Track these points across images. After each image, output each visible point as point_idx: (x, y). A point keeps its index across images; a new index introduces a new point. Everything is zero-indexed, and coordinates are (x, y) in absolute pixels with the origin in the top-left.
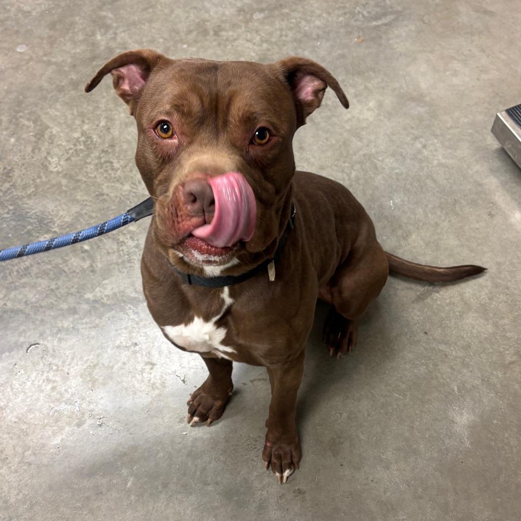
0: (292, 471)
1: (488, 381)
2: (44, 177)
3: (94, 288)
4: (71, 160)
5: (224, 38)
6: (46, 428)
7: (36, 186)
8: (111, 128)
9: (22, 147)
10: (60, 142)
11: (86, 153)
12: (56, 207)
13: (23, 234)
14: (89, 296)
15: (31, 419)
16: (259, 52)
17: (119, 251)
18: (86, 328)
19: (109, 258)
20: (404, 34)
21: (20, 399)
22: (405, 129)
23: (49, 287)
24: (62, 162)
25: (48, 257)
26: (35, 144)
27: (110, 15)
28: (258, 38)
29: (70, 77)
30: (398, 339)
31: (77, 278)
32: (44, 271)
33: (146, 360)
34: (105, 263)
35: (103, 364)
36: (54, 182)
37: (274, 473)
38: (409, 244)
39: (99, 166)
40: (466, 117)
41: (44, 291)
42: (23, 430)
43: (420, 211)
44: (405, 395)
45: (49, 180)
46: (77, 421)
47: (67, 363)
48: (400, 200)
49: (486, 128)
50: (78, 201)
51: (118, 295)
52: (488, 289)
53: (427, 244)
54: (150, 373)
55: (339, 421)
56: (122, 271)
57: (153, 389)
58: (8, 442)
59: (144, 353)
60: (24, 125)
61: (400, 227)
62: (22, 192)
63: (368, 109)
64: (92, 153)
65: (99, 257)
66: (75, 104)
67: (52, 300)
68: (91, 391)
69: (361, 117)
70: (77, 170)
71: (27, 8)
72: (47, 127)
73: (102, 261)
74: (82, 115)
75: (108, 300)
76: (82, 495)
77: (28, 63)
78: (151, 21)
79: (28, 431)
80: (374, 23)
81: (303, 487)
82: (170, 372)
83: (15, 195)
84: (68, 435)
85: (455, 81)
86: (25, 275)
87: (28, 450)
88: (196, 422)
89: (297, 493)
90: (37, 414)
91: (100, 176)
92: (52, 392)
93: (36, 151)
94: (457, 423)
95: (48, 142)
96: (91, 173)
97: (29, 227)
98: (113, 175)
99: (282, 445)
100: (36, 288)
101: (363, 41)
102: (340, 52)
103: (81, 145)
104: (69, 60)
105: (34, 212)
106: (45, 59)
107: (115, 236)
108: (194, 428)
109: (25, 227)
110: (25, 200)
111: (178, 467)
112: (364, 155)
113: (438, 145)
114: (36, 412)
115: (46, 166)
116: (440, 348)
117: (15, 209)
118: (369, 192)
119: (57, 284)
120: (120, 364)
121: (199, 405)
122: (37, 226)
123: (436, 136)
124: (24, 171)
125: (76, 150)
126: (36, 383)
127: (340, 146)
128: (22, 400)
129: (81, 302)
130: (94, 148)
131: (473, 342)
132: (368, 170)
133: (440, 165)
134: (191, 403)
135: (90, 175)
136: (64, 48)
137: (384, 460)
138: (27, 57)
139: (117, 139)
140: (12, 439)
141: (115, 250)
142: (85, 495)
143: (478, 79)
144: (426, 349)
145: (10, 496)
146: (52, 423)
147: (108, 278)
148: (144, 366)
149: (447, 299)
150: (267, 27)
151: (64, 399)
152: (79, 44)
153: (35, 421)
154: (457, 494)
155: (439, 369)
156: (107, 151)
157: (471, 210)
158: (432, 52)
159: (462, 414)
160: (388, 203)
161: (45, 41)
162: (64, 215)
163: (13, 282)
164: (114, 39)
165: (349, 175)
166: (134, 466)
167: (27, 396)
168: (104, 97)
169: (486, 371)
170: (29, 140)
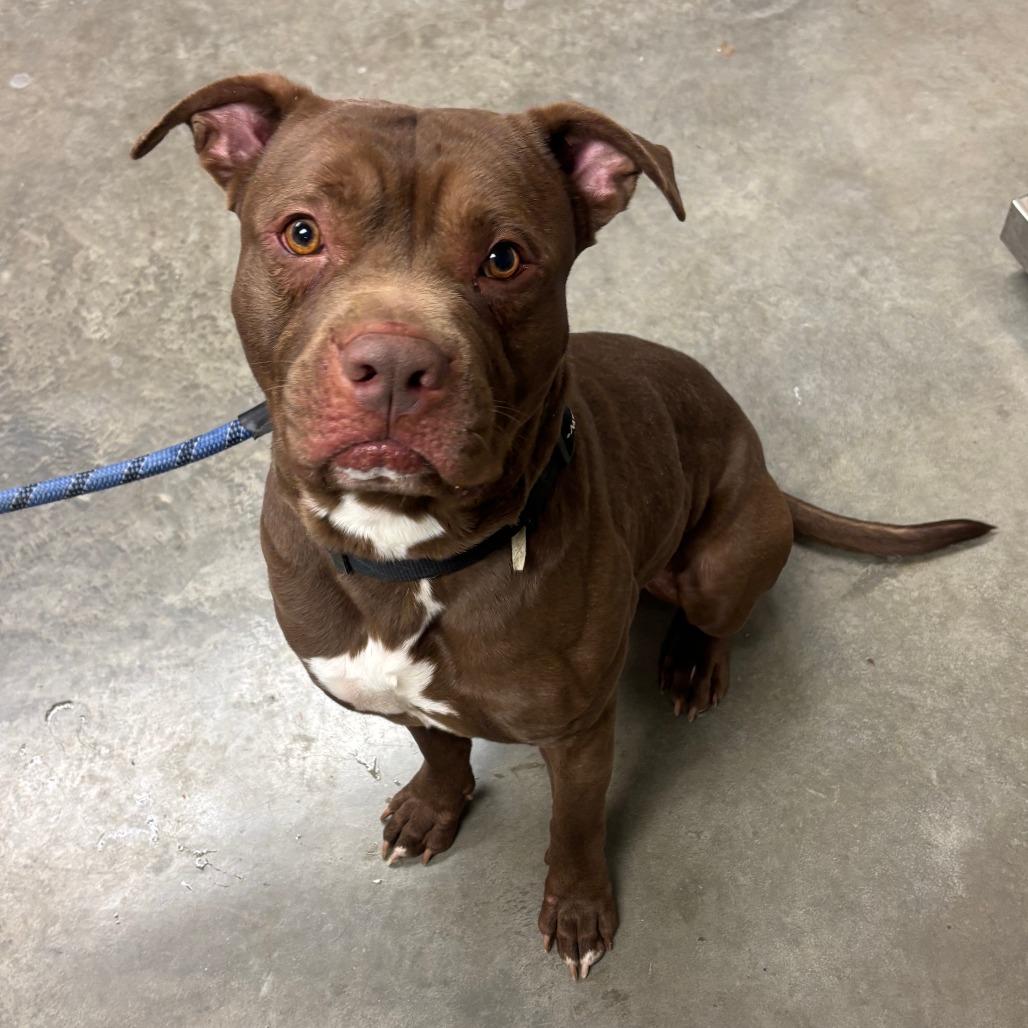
0: (599, 954)
1: (1000, 758)
2: (72, 352)
3: (184, 581)
4: (129, 315)
5: (445, 51)
6: (90, 876)
7: (58, 372)
8: (212, 245)
9: (27, 290)
10: (105, 279)
11: (160, 299)
12: (100, 413)
13: (33, 474)
14: (172, 599)
15: (59, 858)
16: (517, 80)
17: (232, 504)
18: (168, 668)
19: (212, 520)
20: (819, 36)
21: (34, 817)
22: (823, 236)
23: (89, 582)
24: (111, 321)
25: (86, 520)
26: (54, 283)
27: (204, 7)
28: (515, 50)
29: (123, 140)
30: (815, 674)
31: (146, 562)
32: (77, 549)
33: (294, 729)
34: (205, 529)
35: (206, 742)
36: (95, 362)
37: (563, 958)
38: (833, 478)
39: (188, 326)
40: (949, 207)
41: (78, 590)
42: (43, 882)
43: (857, 408)
44: (829, 792)
45: (84, 359)
46: (154, 861)
47: (131, 741)
48: (813, 385)
49: (989, 231)
50: (145, 402)
51: (234, 596)
52: (998, 568)
53: (872, 477)
54: (304, 758)
55: (695, 848)
56: (240, 546)
57: (310, 790)
58: (11, 907)
59: (290, 717)
60: (29, 243)
61: (816, 440)
62: (27, 385)
63: (745, 197)
64: (173, 299)
65: (191, 518)
66: (136, 197)
67: (96, 610)
68: (182, 799)
69: (732, 213)
70: (141, 337)
72: (78, 247)
73: (198, 525)
74: (150, 221)
75: (212, 607)
76: (167, 1014)
77: (35, 111)
78: (289, 18)
79: (53, 883)
80: (757, 15)
81: (624, 986)
82: (345, 754)
83: (14, 392)
84: (135, 890)
85: (926, 132)
86: (39, 558)
87: (54, 924)
88: (400, 858)
89: (612, 1000)
90: (72, 848)
91: (189, 346)
92: (101, 801)
93: (57, 297)
94: (937, 847)
95: (80, 278)
96: (172, 341)
97: (45, 458)
98: (217, 345)
99: (579, 902)
100: (61, 585)
101: (733, 52)
102: (685, 76)
103: (149, 283)
104: (121, 105)
105: (54, 425)
106: (70, 102)
107: (225, 474)
108: (396, 871)
109: (35, 458)
110: (34, 400)
111: (364, 950)
112: (740, 293)
113: (891, 268)
114: (68, 844)
115: (76, 329)
116: (901, 692)
117: (15, 421)
118: (750, 370)
119: (106, 576)
120: (240, 742)
121: (405, 823)
122: (62, 455)
123: (888, 250)
124: (31, 341)
125: (138, 294)
126: (68, 783)
127: (689, 274)
128: (38, 819)
129: (157, 613)
130: (177, 288)
131: (969, 678)
132: (748, 324)
133: (897, 310)
134: (390, 817)
135: (169, 346)
136: (110, 78)
137: (790, 926)
138: (32, 100)
139: (225, 268)
140: (19, 900)
141: (226, 502)
142: (175, 1013)
143: (973, 129)
144: (871, 695)
145: (18, 1020)
146: (103, 866)
147: (213, 561)
148: (291, 744)
149: (913, 590)
150: (532, 27)
151: (126, 816)
152: (140, 69)
153: (67, 864)
154: (939, 992)
155: (899, 737)
156: (204, 295)
157: (962, 403)
158: (877, 72)
159: (947, 828)
160: (789, 392)
161: (68, 65)
162: (118, 431)
163: (13, 574)
164: (214, 57)
165: (708, 335)
166: (275, 950)
167: (50, 810)
168: (194, 182)
169: (996, 737)
170: (40, 276)
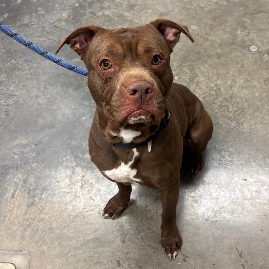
4: (206, 99)
8: (233, 87)
10: (202, 87)
11: (215, 97)
26: (188, 84)
27: (248, 21)
29: (217, 51)
39: (221, 107)
60: (184, 71)
64: (218, 98)
66: (216, 67)
70: (207, 106)
71: (202, 5)
72: (197, 76)
74: (218, 74)
91: (219, 112)
95: (195, 84)
96: (215, 109)
98: (227, 114)
103: (213, 92)
104: (219, 41)
106: (206, 36)
125: (210, 94)
130: (220, 95)
135: (214, 111)
136: (218, 33)
138: (196, 33)
139: (235, 94)
152: (227, 33)
156: (228, 99)
161: (208, 27)
164: (248, 35)
168: (233, 68)
170: (185, 80)
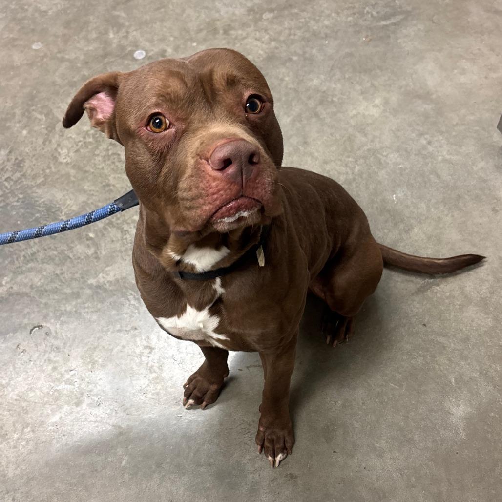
0: (285, 456)
1: (486, 374)
2: (53, 168)
3: (98, 273)
4: (80, 152)
5: (234, 37)
6: (46, 406)
7: (46, 177)
9: (34, 139)
10: (70, 135)
11: (95, 145)
12: (64, 196)
13: (32, 222)
14: (92, 281)
15: (31, 397)
16: (267, 51)
17: (122, 239)
18: (88, 312)
19: (113, 246)
20: (413, 33)
21: (22, 377)
22: (410, 125)
23: (54, 272)
24: (72, 154)
25: (54, 244)
26: (46, 136)
27: (123, 15)
28: (267, 37)
29: (82, 73)
30: (396, 330)
31: (81, 264)
32: (49, 256)
33: (145, 343)
34: (109, 250)
35: (103, 347)
36: (63, 172)
37: (267, 457)
38: (410, 238)
39: (107, 158)
40: (473, 114)
41: (49, 275)
42: (24, 407)
43: (423, 205)
44: (401, 386)
45: (58, 171)
46: (76, 400)
47: (68, 345)
48: (403, 194)
49: (492, 125)
50: (85, 191)
51: (120, 281)
52: (489, 283)
53: (429, 238)
54: (149, 357)
55: (334, 409)
56: (125, 258)
57: (151, 372)
58: (8, 418)
59: (143, 338)
60: (36, 118)
61: (402, 220)
62: (31, 182)
63: (373, 106)
64: (100, 145)
65: (103, 245)
67: (56, 284)
68: (90, 372)
69: (367, 113)
70: (85, 162)
71: (43, 8)
72: (59, 121)
73: (106, 248)
75: (110, 286)
76: (78, 472)
77: (43, 59)
78: (162, 20)
79: (28, 408)
80: (383, 23)
81: (295, 472)
82: (168, 356)
83: (25, 185)
84: (66, 414)
85: (463, 79)
86: (32, 260)
87: (27, 427)
88: (191, 405)
89: (289, 478)
90: (38, 392)
91: (107, 167)
92: (53, 372)
93: (47, 143)
94: (453, 414)
95: (59, 134)
96: (99, 165)
97: (38, 215)
98: (120, 167)
99: (275, 430)
100: (41, 273)
101: (371, 40)
102: (347, 50)
103: (90, 138)
104: (82, 57)
105: (42, 200)
106: (59, 55)
107: (120, 225)
108: (189, 411)
109: (33, 215)
110: (34, 189)
111: (172, 447)
112: (369, 150)
113: (443, 141)
114: (37, 391)
115: (56, 157)
116: (438, 340)
117: (24, 198)
118: (372, 186)
119: (62, 269)
120: (119, 348)
121: (195, 389)
122: (45, 214)
123: (442, 133)
124: (34, 162)
125: (85, 143)
126: (38, 363)
127: (345, 141)
128: (23, 378)
129: (84, 287)
130: (103, 141)
131: (472, 335)
132: (372, 165)
133: (445, 161)
135: (98, 167)
136: (78, 45)
137: (378, 448)
138: (42, 54)
140: (12, 415)
141: (119, 238)
142: (80, 472)
143: (486, 78)
144: (424, 341)
145: (8, 471)
146: (52, 402)
147: (112, 265)
148: (143, 350)
149: (447, 292)
150: (275, 27)
151: (64, 379)
152: (92, 42)
153: (35, 400)
154: (451, 484)
155: (436, 361)
156: (115, 144)
157: (475, 205)
158: (440, 51)
159: (458, 406)
160: (391, 197)
161: (59, 39)
162: (72, 204)
163: (19, 267)
164: (126, 37)
165: (352, 169)
166: (130, 445)
167: (29, 375)
169: (485, 364)
170: (40, 133)
